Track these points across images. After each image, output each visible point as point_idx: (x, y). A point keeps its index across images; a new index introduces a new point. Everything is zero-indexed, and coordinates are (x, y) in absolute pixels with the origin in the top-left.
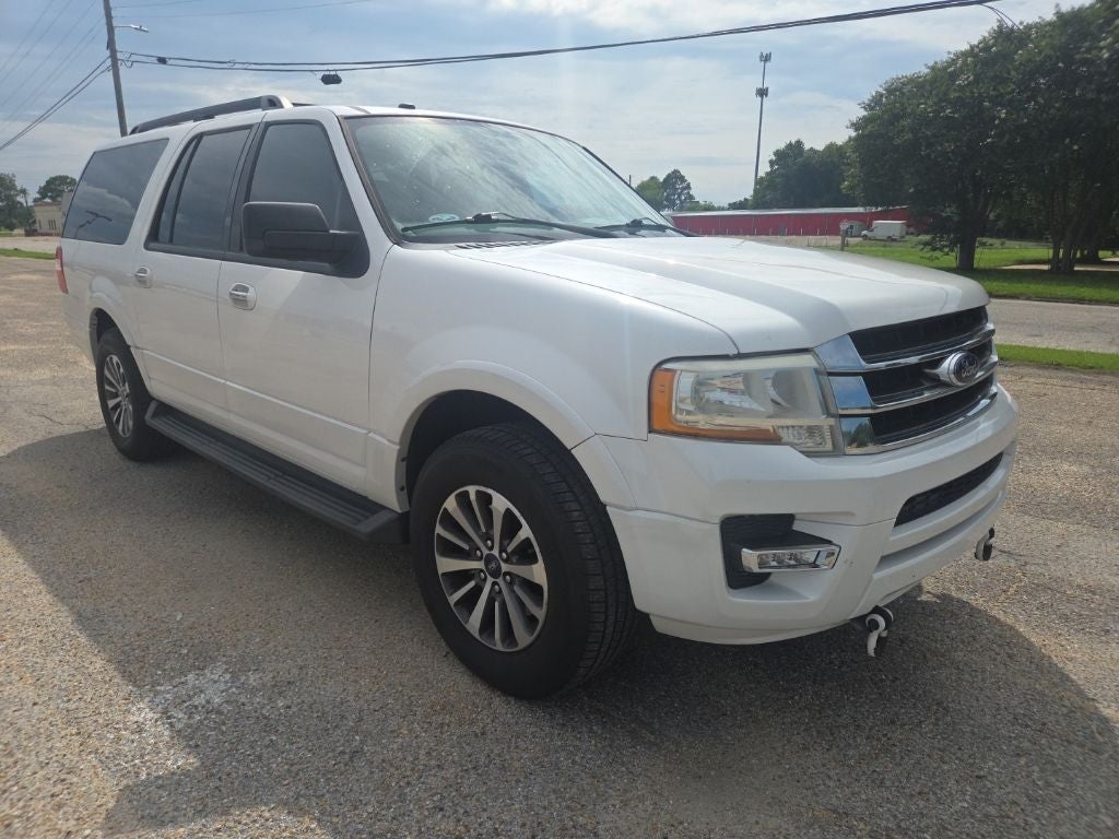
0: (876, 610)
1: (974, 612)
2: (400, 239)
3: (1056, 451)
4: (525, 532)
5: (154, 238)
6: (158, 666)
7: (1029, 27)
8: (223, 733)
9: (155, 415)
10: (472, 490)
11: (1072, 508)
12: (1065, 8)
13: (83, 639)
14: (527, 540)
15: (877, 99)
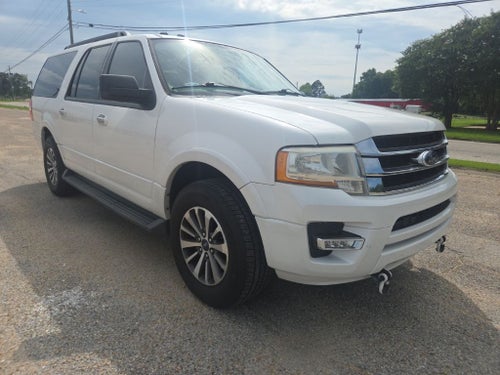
0: (383, 271)
1: (436, 277)
2: (170, 93)
3: (482, 207)
4: (219, 229)
5: (68, 94)
6: (50, 287)
7: (479, 19)
8: (74, 318)
9: (66, 175)
10: (196, 209)
11: (487, 232)
12: (495, 11)
13: (19, 273)
14: (220, 233)
15: (409, 50)
